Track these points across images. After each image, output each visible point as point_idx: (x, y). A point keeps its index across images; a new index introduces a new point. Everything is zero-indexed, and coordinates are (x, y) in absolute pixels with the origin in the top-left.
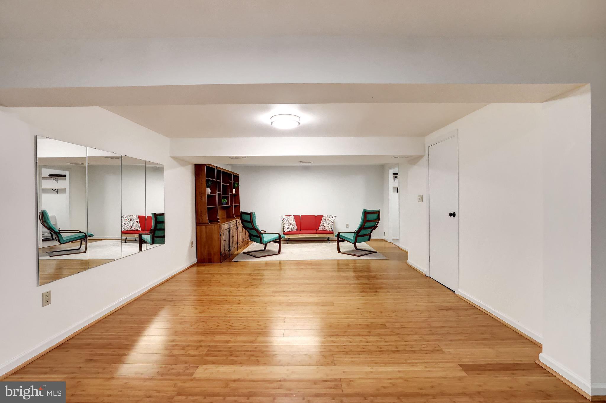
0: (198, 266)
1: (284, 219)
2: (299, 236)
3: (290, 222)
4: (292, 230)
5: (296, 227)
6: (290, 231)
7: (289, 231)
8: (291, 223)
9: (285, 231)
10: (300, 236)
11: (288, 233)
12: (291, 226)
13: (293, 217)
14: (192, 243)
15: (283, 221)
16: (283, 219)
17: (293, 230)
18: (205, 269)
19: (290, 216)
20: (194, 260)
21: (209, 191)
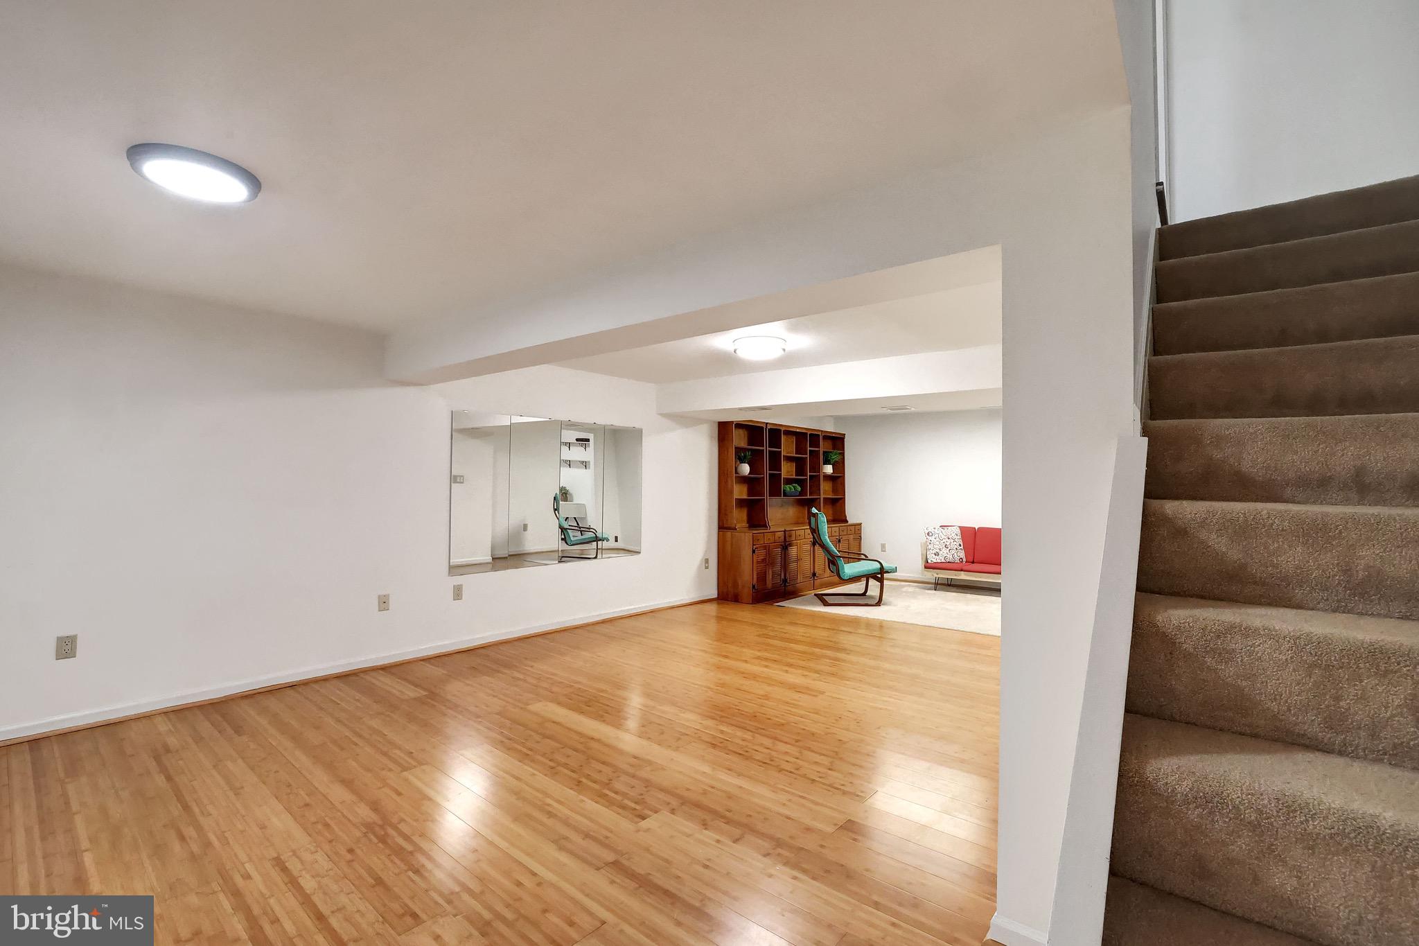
0: (718, 604)
1: (931, 534)
2: (960, 575)
3: (944, 540)
4: (948, 561)
5: (962, 554)
6: (943, 561)
7: (939, 561)
8: (948, 544)
9: (929, 561)
10: (963, 576)
11: (937, 565)
12: (945, 551)
13: (958, 531)
14: (707, 561)
15: (928, 537)
16: (928, 534)
17: (951, 560)
18: (732, 611)
19: (949, 528)
20: (713, 592)
21: (745, 469)
